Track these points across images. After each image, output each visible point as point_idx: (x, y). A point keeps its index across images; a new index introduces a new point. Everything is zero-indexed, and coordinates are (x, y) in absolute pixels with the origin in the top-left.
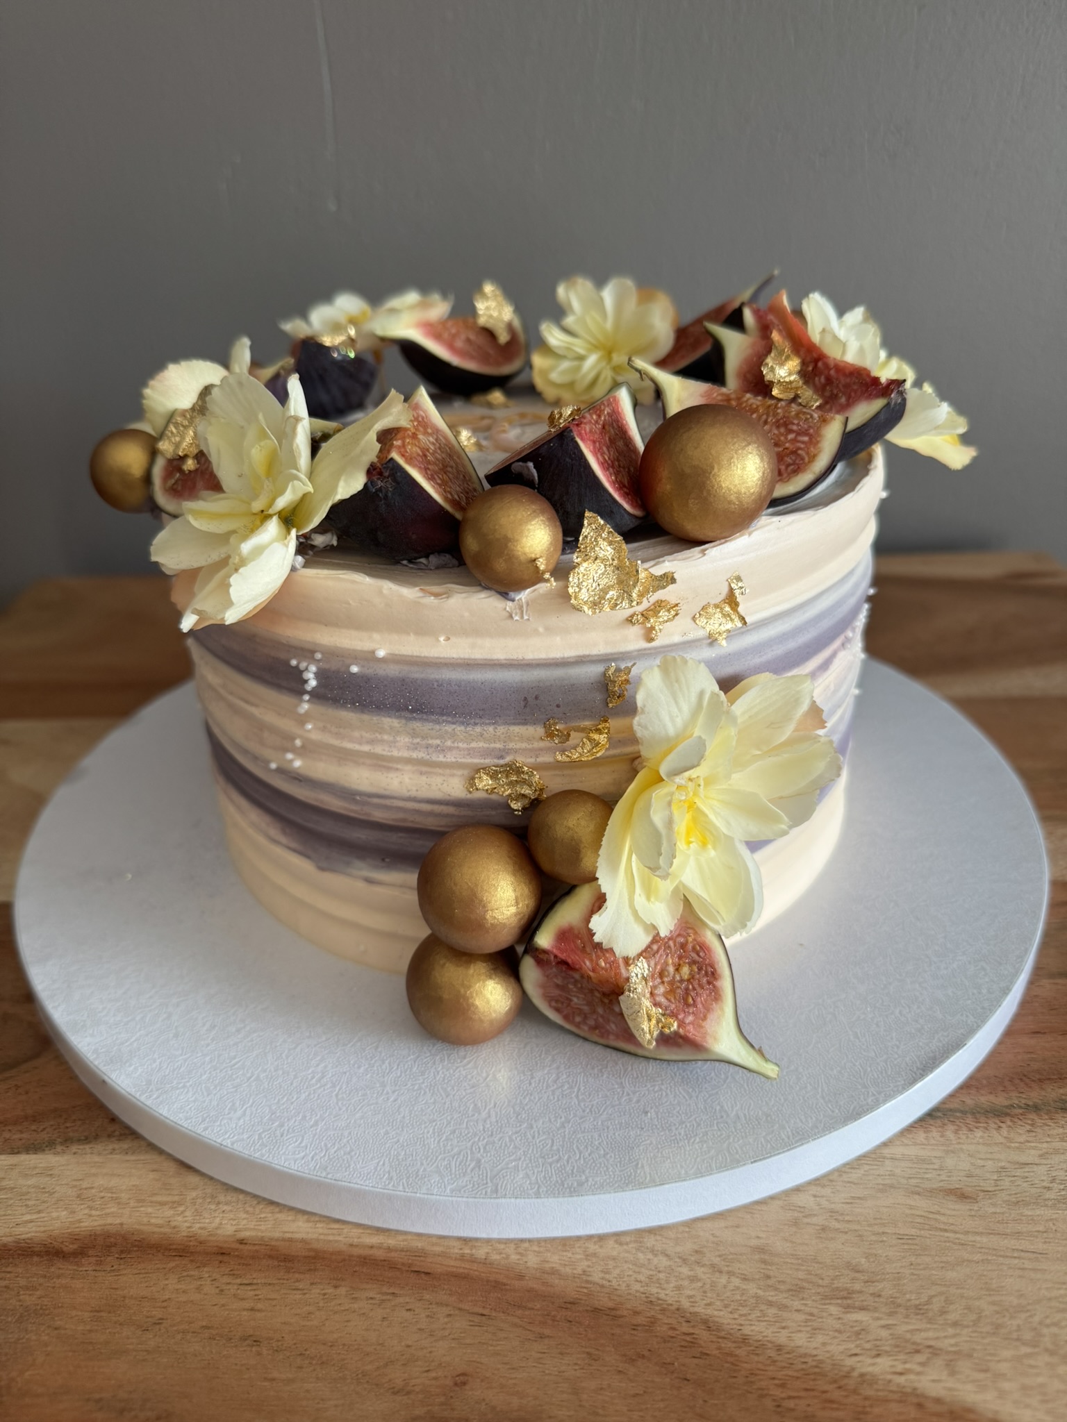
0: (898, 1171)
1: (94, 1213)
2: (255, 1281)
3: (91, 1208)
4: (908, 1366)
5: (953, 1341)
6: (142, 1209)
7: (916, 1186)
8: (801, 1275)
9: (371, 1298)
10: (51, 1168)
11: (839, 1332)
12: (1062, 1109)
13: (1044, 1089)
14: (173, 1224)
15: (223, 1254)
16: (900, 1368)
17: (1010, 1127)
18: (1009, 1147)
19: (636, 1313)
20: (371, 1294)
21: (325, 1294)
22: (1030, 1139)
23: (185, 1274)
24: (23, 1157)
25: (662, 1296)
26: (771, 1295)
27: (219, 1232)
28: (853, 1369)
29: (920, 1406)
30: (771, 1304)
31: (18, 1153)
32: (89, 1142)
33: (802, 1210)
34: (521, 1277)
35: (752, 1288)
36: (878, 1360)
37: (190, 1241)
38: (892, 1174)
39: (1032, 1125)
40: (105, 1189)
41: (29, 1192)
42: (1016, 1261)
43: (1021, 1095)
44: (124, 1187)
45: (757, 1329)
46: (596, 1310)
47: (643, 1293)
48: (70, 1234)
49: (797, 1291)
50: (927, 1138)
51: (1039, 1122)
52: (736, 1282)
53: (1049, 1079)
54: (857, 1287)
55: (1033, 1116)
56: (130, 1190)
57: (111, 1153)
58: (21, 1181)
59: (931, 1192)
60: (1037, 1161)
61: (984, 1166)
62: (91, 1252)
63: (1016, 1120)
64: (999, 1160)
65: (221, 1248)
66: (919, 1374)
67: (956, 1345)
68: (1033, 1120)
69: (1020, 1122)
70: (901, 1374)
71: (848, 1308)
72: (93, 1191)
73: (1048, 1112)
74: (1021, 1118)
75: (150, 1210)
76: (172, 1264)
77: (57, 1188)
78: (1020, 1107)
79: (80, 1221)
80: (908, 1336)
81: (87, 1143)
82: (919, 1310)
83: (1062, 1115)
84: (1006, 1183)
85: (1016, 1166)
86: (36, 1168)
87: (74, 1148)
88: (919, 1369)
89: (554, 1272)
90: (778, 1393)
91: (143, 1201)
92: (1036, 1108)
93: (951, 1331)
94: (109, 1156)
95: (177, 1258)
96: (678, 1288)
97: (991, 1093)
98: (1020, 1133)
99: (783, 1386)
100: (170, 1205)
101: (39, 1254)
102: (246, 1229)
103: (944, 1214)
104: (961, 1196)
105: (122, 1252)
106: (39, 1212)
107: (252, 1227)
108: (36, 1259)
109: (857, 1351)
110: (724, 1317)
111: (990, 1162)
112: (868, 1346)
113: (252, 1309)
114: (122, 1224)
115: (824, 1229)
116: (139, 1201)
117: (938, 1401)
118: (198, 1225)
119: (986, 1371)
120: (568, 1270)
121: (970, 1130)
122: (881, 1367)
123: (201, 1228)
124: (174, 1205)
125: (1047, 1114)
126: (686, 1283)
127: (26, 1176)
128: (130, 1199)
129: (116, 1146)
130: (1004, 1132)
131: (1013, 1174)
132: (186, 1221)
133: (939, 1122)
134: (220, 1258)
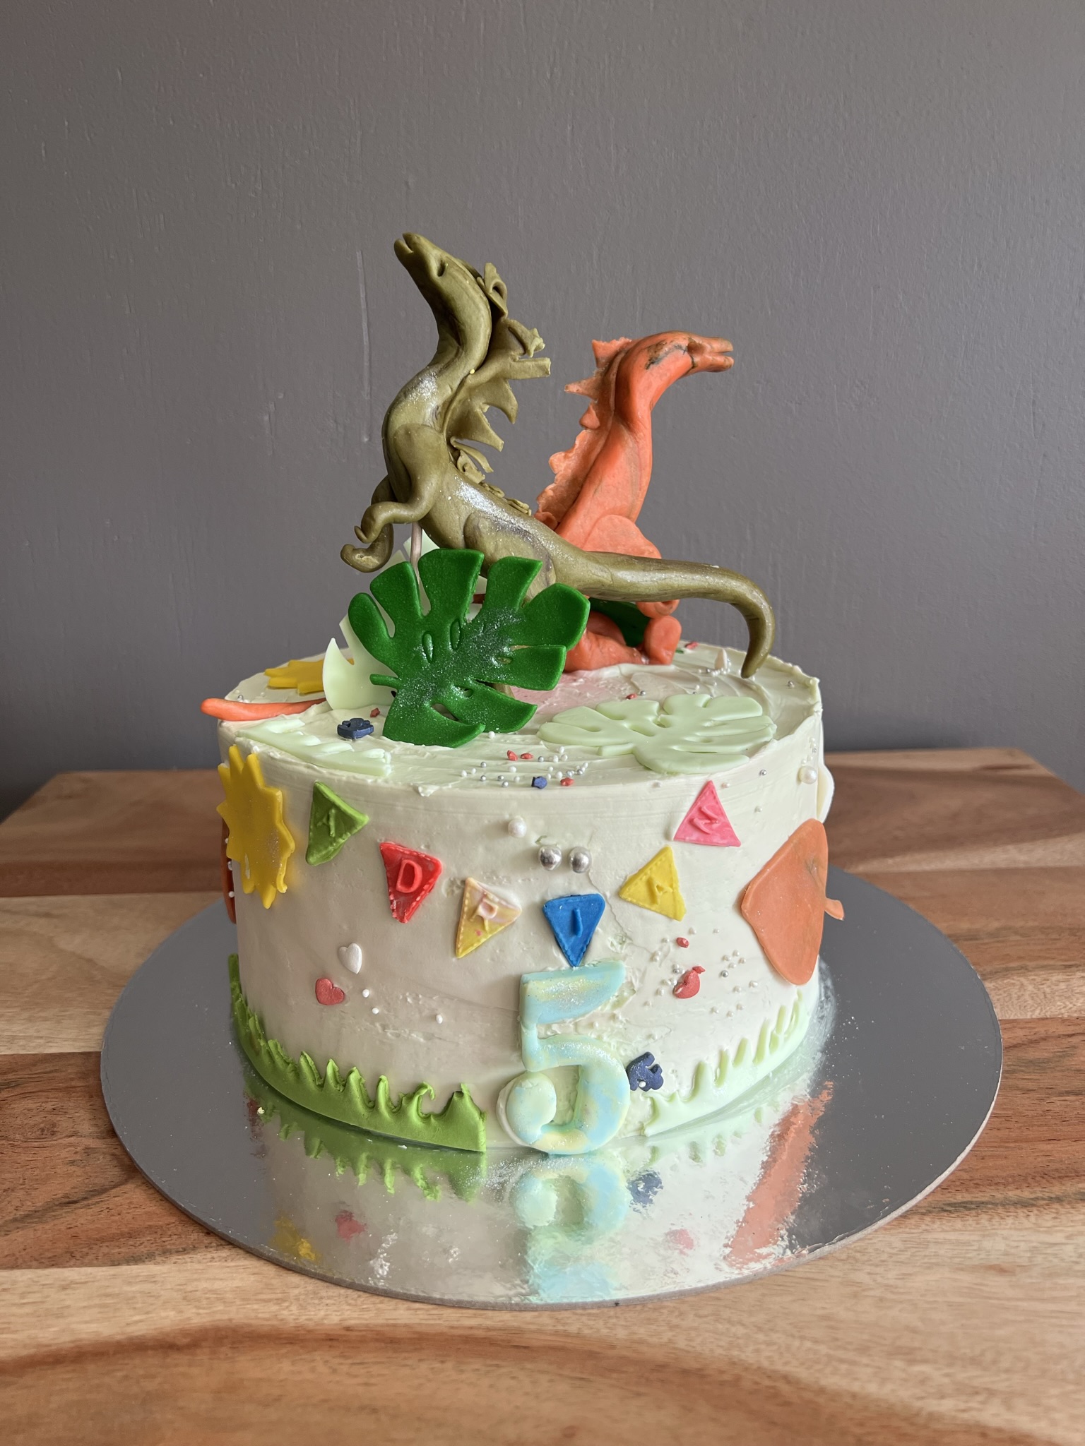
0: (942, 1252)
1: (201, 1311)
2: (366, 1361)
3: (196, 1307)
4: (971, 1405)
5: (1006, 1384)
6: (248, 1306)
7: (960, 1264)
8: (865, 1337)
9: (478, 1370)
10: (154, 1276)
11: (905, 1380)
12: (1081, 1200)
13: (1064, 1185)
14: (280, 1317)
15: (331, 1340)
16: (962, 1406)
17: (1037, 1215)
18: (1039, 1231)
19: (722, 1372)
20: (476, 1367)
21: (433, 1368)
22: (1055, 1224)
23: (297, 1358)
24: (125, 1269)
25: (743, 1357)
26: (840, 1354)
27: (325, 1322)
28: (922, 1409)
29: (984, 1435)
30: (842, 1361)
31: (119, 1264)
32: (188, 1253)
33: (860, 1285)
34: (613, 1347)
35: (823, 1349)
36: (943, 1401)
37: (299, 1331)
38: (936, 1255)
39: (1057, 1213)
40: (210, 1291)
41: (134, 1297)
42: (1054, 1321)
43: (1044, 1190)
44: (228, 1289)
45: (832, 1381)
46: (685, 1372)
47: (725, 1356)
48: (181, 1330)
49: (864, 1349)
50: (964, 1225)
51: (1062, 1210)
52: (808, 1344)
53: (1068, 1176)
54: (916, 1344)
55: (1056, 1206)
56: (234, 1291)
57: (211, 1261)
58: (127, 1288)
59: (974, 1269)
60: (1064, 1241)
61: (1017, 1247)
62: (204, 1344)
63: (1042, 1209)
64: (1031, 1242)
65: (329, 1335)
66: (979, 1410)
67: (1010, 1386)
68: (1057, 1209)
69: (1045, 1211)
70: (964, 1411)
71: (912, 1362)
72: (198, 1293)
73: (1069, 1203)
74: (1046, 1207)
75: (255, 1307)
76: (284, 1351)
77: (162, 1292)
78: (1043, 1199)
79: (189, 1319)
80: (967, 1381)
81: (186, 1254)
82: (974, 1361)
83: (1081, 1204)
84: (1039, 1259)
85: (1047, 1246)
86: (139, 1276)
87: (174, 1258)
88: (979, 1406)
89: (641, 1342)
90: (858, 1431)
91: (248, 1299)
92: (1059, 1200)
93: (1004, 1376)
94: (209, 1264)
95: (288, 1345)
96: (757, 1351)
97: (1017, 1188)
98: (1047, 1219)
99: (861, 1425)
100: (275, 1301)
101: (154, 1348)
102: (350, 1319)
103: (987, 1285)
104: (1001, 1270)
105: (234, 1343)
106: (147, 1313)
107: (356, 1316)
108: (150, 1352)
109: (923, 1395)
110: (803, 1374)
111: (1022, 1244)
112: (934, 1391)
113: (366, 1384)
114: (230, 1320)
115: (881, 1300)
116: (243, 1299)
117: (999, 1430)
118: (304, 1317)
119: (1038, 1405)
120: (654, 1340)
121: (1002, 1219)
123: (307, 1320)
124: (279, 1301)
125: (1069, 1204)
126: (763, 1347)
127: (130, 1283)
128: (235, 1298)
129: (215, 1255)
130: (1033, 1219)
131: (1045, 1252)
132: (292, 1315)
133: (973, 1212)
134: (330, 1343)
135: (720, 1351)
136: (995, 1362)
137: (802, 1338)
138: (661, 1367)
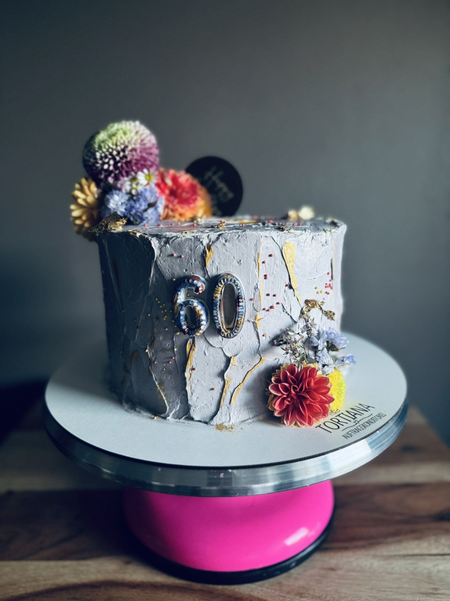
135: (247, 593)
136: (325, 598)
137: (272, 589)
138: (230, 597)
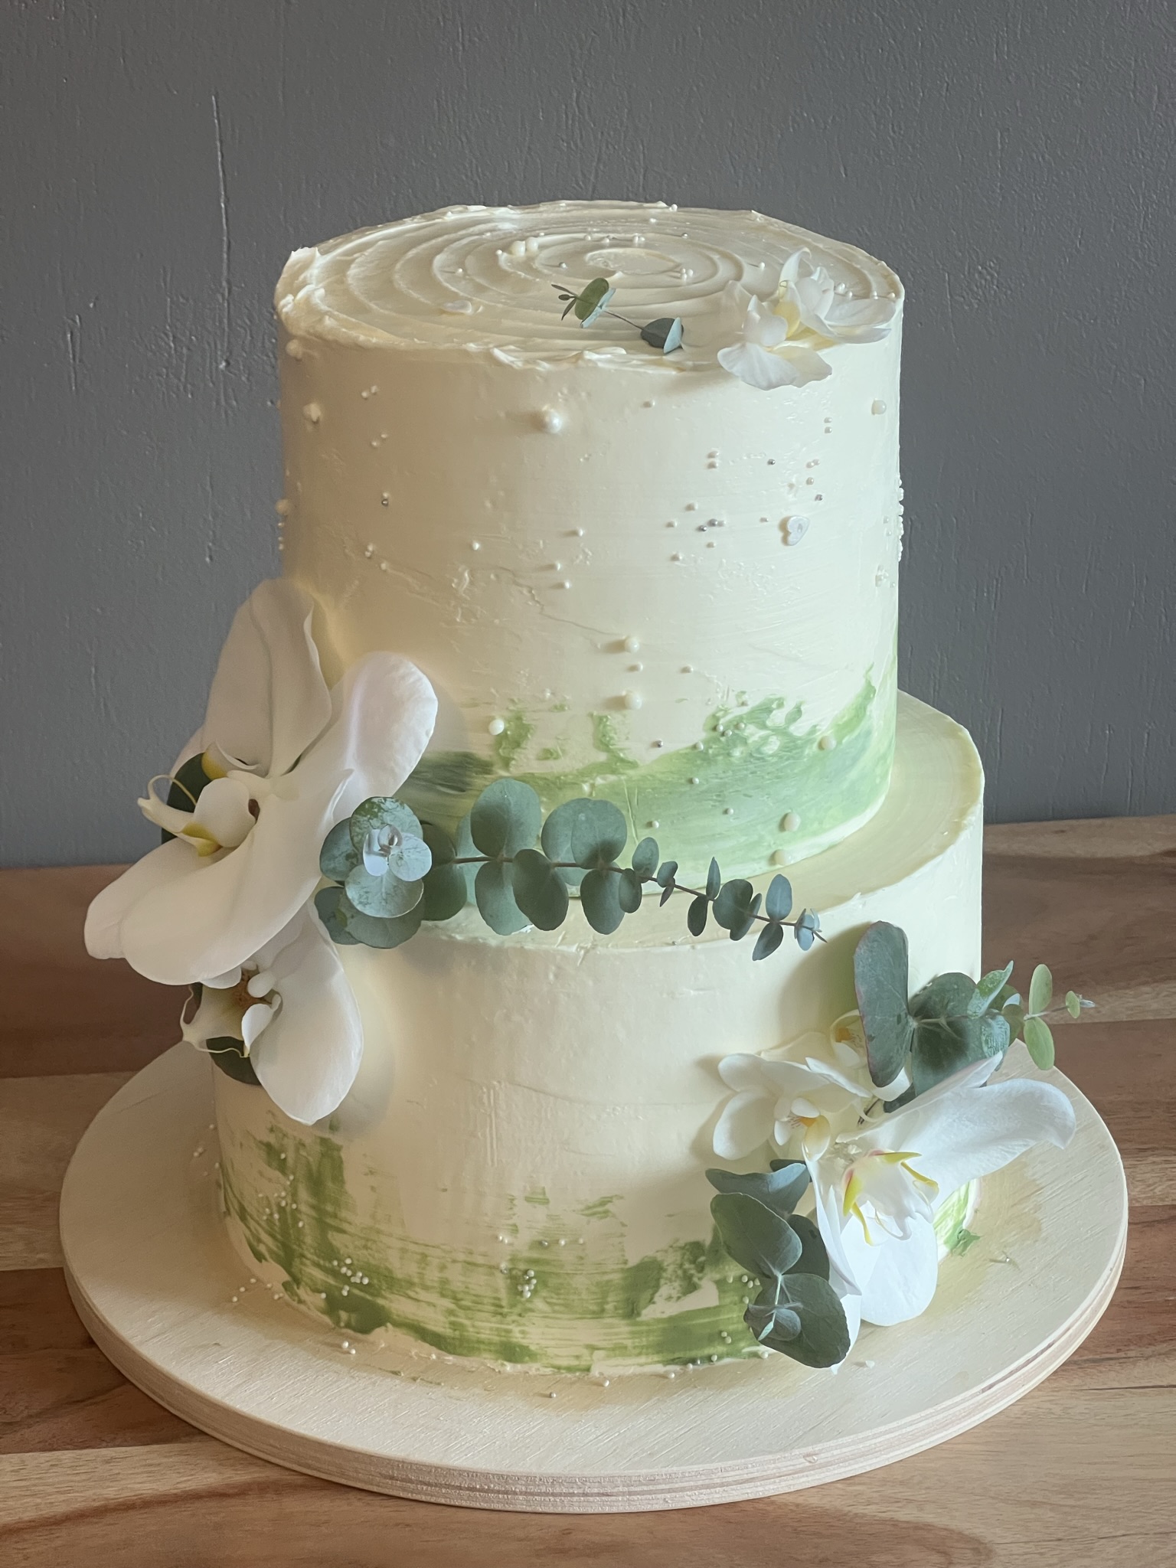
4: (889, 1508)
5: (924, 1496)
16: (884, 1509)
24: (155, 1447)
28: (850, 1512)
29: (894, 1525)
31: (149, 1444)
36: (868, 1507)
67: (926, 1498)
70: (884, 1512)
80: (893, 1495)
82: (902, 1483)
88: (897, 1509)
90: (795, 1524)
93: (924, 1492)
99: (799, 1521)
101: (207, 1497)
108: (205, 1499)
109: (855, 1503)
112: (863, 1501)
117: (908, 1522)
119: (945, 1508)
122: (871, 1510)
